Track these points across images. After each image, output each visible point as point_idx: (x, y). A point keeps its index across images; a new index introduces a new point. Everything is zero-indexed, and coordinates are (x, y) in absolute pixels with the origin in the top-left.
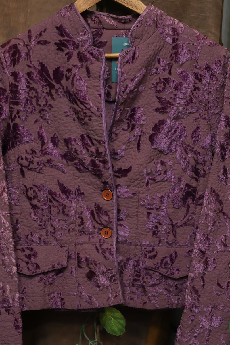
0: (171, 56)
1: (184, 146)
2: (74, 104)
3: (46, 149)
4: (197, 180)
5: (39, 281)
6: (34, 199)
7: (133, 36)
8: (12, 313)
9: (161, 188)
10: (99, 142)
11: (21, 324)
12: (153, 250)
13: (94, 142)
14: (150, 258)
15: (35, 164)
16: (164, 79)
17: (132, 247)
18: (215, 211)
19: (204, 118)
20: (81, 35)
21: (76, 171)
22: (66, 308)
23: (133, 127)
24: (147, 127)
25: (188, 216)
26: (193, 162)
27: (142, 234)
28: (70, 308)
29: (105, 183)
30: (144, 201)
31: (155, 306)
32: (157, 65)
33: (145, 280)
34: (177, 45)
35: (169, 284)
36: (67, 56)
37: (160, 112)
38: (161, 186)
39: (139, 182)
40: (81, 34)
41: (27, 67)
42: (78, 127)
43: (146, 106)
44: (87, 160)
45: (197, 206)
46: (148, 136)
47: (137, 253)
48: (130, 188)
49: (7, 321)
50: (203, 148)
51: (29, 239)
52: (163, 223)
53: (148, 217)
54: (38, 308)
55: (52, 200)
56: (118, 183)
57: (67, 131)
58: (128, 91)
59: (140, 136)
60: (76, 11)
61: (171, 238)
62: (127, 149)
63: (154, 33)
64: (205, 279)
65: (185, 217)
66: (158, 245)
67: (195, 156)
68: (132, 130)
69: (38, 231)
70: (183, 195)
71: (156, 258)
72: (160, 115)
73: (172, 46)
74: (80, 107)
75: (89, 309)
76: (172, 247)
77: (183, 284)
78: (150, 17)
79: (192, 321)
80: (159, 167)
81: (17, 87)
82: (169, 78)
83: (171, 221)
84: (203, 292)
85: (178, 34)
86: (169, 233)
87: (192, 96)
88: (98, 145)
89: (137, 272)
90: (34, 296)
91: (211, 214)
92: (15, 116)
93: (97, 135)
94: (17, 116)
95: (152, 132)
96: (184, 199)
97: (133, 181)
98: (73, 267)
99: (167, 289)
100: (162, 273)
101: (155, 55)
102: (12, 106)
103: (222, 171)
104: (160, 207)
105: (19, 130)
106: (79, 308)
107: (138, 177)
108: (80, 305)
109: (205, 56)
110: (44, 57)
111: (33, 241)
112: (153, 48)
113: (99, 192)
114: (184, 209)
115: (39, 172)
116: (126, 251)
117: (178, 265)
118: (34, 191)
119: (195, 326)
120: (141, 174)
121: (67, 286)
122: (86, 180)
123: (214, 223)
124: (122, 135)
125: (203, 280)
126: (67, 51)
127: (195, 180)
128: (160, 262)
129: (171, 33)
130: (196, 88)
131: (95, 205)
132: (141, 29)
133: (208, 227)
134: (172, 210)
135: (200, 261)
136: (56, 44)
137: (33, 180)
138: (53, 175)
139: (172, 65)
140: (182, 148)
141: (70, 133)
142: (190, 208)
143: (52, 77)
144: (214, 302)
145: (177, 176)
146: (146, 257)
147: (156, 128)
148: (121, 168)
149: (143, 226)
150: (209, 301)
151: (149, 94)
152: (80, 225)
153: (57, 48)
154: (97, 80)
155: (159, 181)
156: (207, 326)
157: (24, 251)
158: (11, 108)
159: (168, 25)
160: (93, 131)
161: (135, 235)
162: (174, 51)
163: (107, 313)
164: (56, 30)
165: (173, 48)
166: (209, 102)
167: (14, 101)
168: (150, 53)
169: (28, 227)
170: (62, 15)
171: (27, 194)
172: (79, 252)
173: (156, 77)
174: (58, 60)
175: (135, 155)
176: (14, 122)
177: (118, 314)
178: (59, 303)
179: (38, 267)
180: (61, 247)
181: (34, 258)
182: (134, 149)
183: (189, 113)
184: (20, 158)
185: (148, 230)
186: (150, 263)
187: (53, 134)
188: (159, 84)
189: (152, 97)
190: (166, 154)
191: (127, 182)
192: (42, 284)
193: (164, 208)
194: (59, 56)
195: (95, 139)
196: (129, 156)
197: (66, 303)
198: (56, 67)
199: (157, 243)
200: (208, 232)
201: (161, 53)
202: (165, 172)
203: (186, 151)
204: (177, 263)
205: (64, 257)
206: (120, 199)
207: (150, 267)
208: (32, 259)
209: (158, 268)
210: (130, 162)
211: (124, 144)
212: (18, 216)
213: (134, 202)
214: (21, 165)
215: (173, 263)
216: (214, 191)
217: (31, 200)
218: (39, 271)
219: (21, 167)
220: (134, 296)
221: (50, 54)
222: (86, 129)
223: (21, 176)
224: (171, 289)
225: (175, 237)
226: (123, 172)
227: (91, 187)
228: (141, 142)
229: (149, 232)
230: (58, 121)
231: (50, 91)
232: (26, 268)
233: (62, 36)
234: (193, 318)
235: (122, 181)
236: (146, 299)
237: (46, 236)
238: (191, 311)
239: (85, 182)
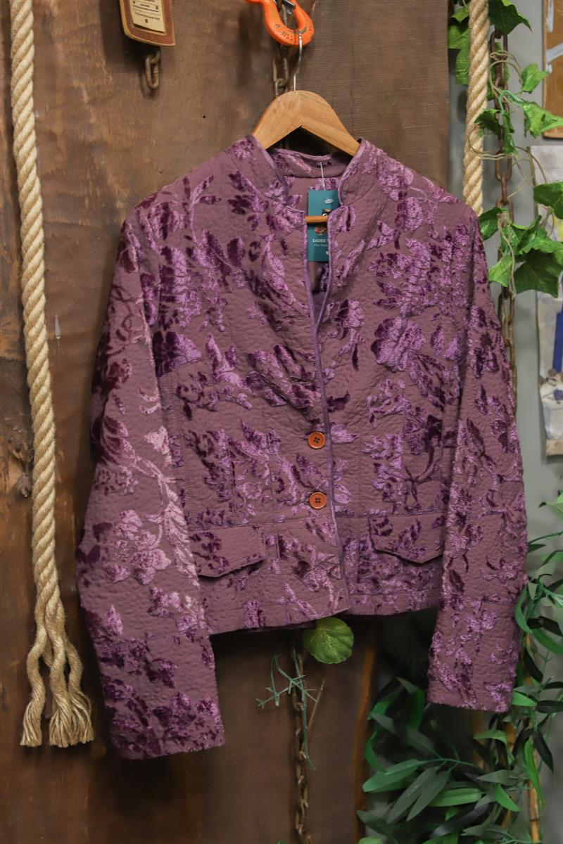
0: (396, 220)
1: (421, 357)
2: (264, 298)
3: (220, 372)
4: (442, 409)
5: (229, 586)
6: (209, 453)
7: (345, 189)
8: (198, 640)
9: (391, 424)
10: (306, 357)
11: (212, 656)
12: (386, 521)
13: (297, 357)
14: (384, 534)
15: (207, 397)
16: (388, 255)
17: (354, 520)
18: (476, 454)
19: (448, 315)
20: (272, 189)
21: (266, 406)
22: (268, 625)
23: (346, 332)
24: (366, 330)
25: (432, 465)
26: (436, 382)
27: (368, 498)
28: (275, 624)
29: (315, 422)
30: (368, 447)
31: (394, 609)
32: (377, 232)
33: (378, 569)
34: (405, 203)
35: (410, 574)
36: (251, 222)
37: (386, 307)
38: (390, 422)
39: (360, 417)
40: (271, 186)
41: (185, 240)
42: (268, 333)
43: (363, 298)
44: (287, 388)
45: (445, 449)
46: (369, 344)
47: (362, 530)
48: (348, 426)
49: (190, 654)
50: (448, 359)
51: (204, 519)
52: (398, 479)
53: (376, 471)
54: (232, 628)
55: (235, 453)
56: (331, 421)
57: (252, 341)
58: (345, 274)
59: (357, 345)
60: (260, 150)
61: (411, 500)
62: (338, 366)
63: (373, 184)
64: (468, 558)
65: (428, 467)
66: (393, 513)
67: (439, 373)
68: (344, 336)
69: (218, 505)
70: (426, 434)
71: (392, 534)
72: (386, 311)
73: (397, 204)
74: (276, 303)
75: (303, 623)
76: (413, 515)
77: (428, 572)
78: (368, 160)
79: (456, 622)
80: (387, 393)
81: (171, 271)
82: (396, 254)
83: (410, 474)
84: (467, 578)
85: (406, 186)
86: (407, 494)
87: (428, 281)
88: (304, 363)
89: (365, 558)
90: (222, 611)
91: (471, 459)
92: (171, 321)
93: (302, 345)
94: (174, 320)
95: (375, 338)
96: (427, 439)
97: (351, 415)
98: (273, 558)
99: (406, 582)
100: (403, 556)
101: (376, 218)
102: (164, 303)
103: (480, 393)
104: (392, 454)
105: (178, 342)
106: (290, 622)
107: (359, 409)
108: (291, 618)
109: (443, 218)
110: (211, 223)
111: (210, 522)
112: (373, 207)
113: (303, 436)
114: (426, 456)
115: (213, 410)
116: (345, 527)
117: (423, 542)
118: (209, 441)
119: (460, 630)
120: (364, 404)
121: (266, 590)
122: (282, 419)
123: (476, 471)
124: (329, 345)
125: (466, 560)
126: (251, 214)
127: (440, 408)
128: (397, 538)
129: (397, 184)
130: (434, 269)
131: (298, 458)
132: (356, 178)
133: (467, 480)
134: (410, 458)
135: (460, 531)
136: (230, 202)
137: (206, 423)
138: (232, 414)
139: (400, 233)
140: (419, 362)
141: (257, 345)
142: (435, 454)
143: (226, 256)
144: (484, 592)
145: (414, 405)
146: (377, 534)
147: (381, 331)
148: (332, 397)
149: (369, 486)
150: (477, 591)
151: (367, 278)
152: (279, 492)
153: (233, 208)
154: (298, 260)
155: (389, 415)
156: (476, 628)
157: (199, 539)
158: (164, 307)
159: (393, 172)
160: (296, 339)
161: (357, 501)
162: (401, 212)
163: (321, 629)
164: (229, 179)
165: (400, 207)
166: (452, 289)
167: (168, 295)
168: (370, 216)
169: (201, 499)
170: (236, 155)
171: (197, 447)
172: (281, 535)
173: (376, 252)
174: (235, 228)
175: (351, 376)
176: (168, 330)
177: (342, 628)
178: (255, 619)
179: (226, 563)
180: (255, 528)
181: (218, 549)
182: (348, 366)
183: (426, 307)
184: (182, 389)
185: (376, 492)
186: (383, 543)
187: (229, 347)
188: (382, 264)
189: (371, 283)
190: (394, 372)
191: (344, 417)
192: (231, 589)
193: (397, 455)
194: (237, 221)
195: (299, 353)
196: (340, 377)
197: (268, 617)
198: (232, 239)
199: (391, 510)
200: (468, 487)
201: (383, 215)
202: (396, 400)
203: (425, 366)
204: (422, 539)
205: (261, 544)
206: (334, 446)
207: (386, 548)
208: (215, 550)
209: (396, 549)
210: (344, 386)
211: (334, 358)
212: (184, 483)
213: (354, 449)
214: (184, 399)
215: (415, 540)
216: (472, 425)
217: (205, 456)
218: (228, 569)
219: (186, 403)
220: (361, 596)
221: (221, 219)
222: (282, 337)
223: (184, 418)
224: (413, 581)
225: (416, 498)
226: (336, 403)
227: (289, 429)
228: (358, 355)
229: (377, 495)
230: (238, 325)
231: (223, 278)
232: (207, 566)
233: (240, 188)
234: (457, 618)
235: (336, 417)
236: (379, 599)
237: (230, 514)
238: (454, 608)
239: (280, 422)
